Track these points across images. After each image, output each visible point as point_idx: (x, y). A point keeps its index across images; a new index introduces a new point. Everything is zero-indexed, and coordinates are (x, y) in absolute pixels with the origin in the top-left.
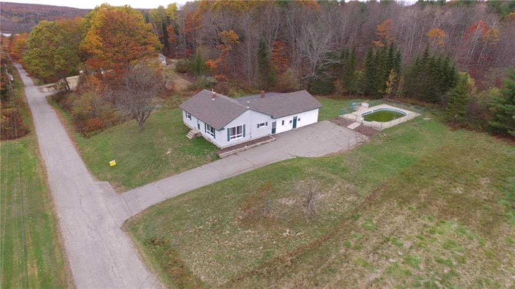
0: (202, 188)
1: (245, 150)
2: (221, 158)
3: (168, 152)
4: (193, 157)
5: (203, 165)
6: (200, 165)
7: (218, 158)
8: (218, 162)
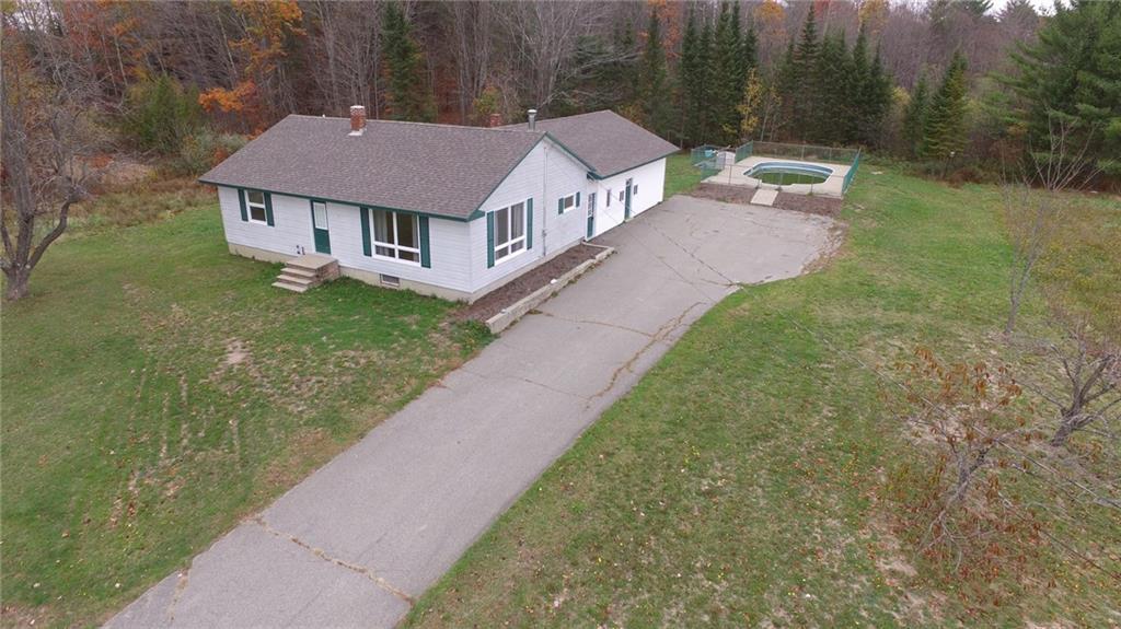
0: (547, 476)
1: (555, 294)
2: (497, 336)
3: (235, 358)
4: (374, 354)
5: (441, 375)
6: (428, 381)
7: (485, 335)
8: (492, 355)
